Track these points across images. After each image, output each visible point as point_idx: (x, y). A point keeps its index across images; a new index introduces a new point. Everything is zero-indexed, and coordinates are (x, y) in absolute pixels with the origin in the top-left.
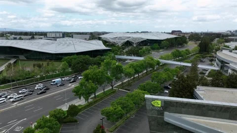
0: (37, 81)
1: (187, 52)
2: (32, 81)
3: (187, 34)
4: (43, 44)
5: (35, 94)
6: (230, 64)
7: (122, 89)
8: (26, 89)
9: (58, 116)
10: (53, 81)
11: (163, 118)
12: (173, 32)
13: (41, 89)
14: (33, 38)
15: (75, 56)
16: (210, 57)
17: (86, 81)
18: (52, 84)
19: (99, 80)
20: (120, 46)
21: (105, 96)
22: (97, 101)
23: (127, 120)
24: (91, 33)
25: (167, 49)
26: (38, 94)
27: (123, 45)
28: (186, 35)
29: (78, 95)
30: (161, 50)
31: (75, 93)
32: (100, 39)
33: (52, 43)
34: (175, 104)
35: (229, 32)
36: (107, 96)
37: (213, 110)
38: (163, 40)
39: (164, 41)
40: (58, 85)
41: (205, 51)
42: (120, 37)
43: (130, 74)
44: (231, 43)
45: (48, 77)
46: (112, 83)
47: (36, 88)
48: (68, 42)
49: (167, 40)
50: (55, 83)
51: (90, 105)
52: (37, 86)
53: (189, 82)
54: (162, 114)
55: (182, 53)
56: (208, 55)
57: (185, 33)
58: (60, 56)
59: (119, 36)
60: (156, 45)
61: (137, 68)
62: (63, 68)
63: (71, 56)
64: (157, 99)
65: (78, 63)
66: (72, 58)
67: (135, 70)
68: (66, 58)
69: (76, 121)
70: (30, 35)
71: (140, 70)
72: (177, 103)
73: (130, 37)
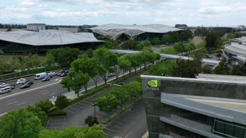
0: (19, 76)
1: (191, 46)
2: (13, 76)
3: (193, 28)
4: (24, 36)
5: (17, 88)
6: (238, 56)
7: (116, 83)
8: (6, 83)
9: (45, 107)
10: (37, 75)
11: (160, 100)
12: (177, 26)
13: (23, 84)
14: (10, 30)
15: (62, 49)
16: (217, 52)
17: (76, 71)
18: (36, 78)
19: (90, 71)
20: (114, 39)
21: (97, 91)
22: (88, 95)
23: (122, 114)
24: (80, 27)
25: (169, 45)
26: (21, 88)
27: (117, 39)
28: (192, 30)
29: (66, 87)
30: (162, 46)
31: (63, 85)
32: (90, 31)
33: (34, 34)
34: (172, 83)
35: (242, 27)
36: (100, 90)
37: (212, 89)
38: (164, 34)
39: (166, 35)
40: (44, 79)
41: (213, 46)
42: (114, 30)
43: (126, 65)
44: (243, 37)
45: (30, 72)
46: (105, 77)
47: (18, 83)
48: (53, 34)
49: (170, 33)
50: (39, 78)
51: (80, 98)
52: (19, 80)
53: (190, 68)
54: (159, 96)
55: (186, 47)
56: (216, 51)
57: (190, 28)
58: (44, 50)
59: (113, 28)
60: (157, 40)
61: (134, 61)
62: (49, 61)
63: (57, 48)
64: (154, 79)
65: (66, 56)
66: (59, 51)
67: (132, 62)
68: (52, 50)
69: (65, 114)
70: (6, 28)
71: (137, 63)
72: (175, 82)
73: (126, 30)
